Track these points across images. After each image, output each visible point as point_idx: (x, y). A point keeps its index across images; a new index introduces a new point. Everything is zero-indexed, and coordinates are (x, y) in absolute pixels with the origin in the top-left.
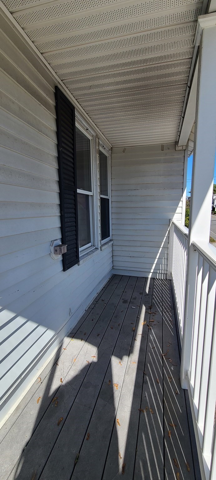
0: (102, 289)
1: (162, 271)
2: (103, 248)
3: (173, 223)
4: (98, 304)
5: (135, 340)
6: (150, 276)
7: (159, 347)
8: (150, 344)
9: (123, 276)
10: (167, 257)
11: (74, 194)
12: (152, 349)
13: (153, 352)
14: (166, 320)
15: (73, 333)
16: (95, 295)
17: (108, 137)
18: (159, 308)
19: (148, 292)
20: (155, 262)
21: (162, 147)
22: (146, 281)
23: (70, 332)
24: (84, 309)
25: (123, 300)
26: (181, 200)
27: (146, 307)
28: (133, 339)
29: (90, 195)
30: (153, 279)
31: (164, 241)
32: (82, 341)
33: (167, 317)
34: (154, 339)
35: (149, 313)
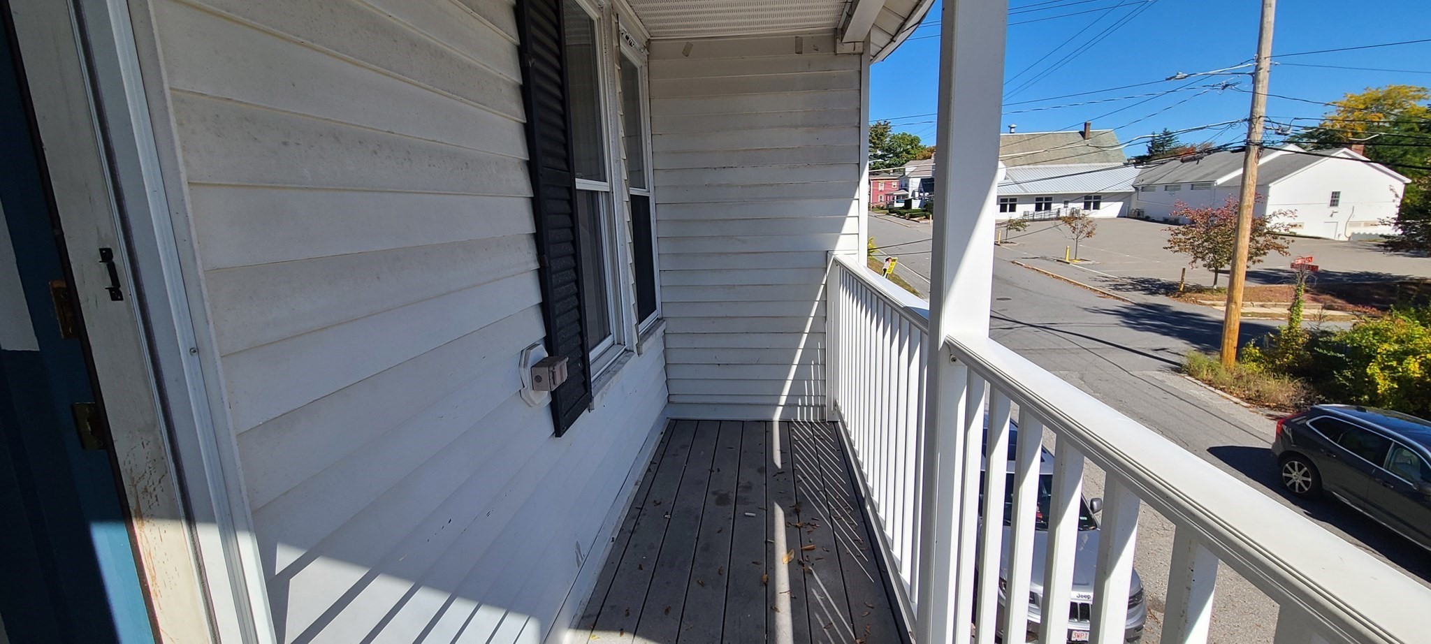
0: (649, 470)
1: (810, 400)
2: (645, 347)
3: (835, 261)
4: (645, 514)
5: (774, 609)
6: (777, 417)
7: (843, 620)
8: (817, 616)
9: (698, 421)
10: (823, 359)
11: (568, 197)
12: (825, 630)
13: (829, 637)
14: (846, 541)
15: (590, 616)
16: (631, 489)
17: (644, 9)
18: (819, 507)
19: (782, 463)
20: (791, 376)
21: (798, 44)
22: (769, 432)
23: (580, 614)
24: (609, 537)
25: (716, 497)
26: (856, 197)
27: (783, 510)
28: (769, 608)
29: (602, 192)
30: (786, 423)
31: (813, 314)
32: (624, 634)
33: (847, 529)
34: (826, 601)
35: (797, 526)
